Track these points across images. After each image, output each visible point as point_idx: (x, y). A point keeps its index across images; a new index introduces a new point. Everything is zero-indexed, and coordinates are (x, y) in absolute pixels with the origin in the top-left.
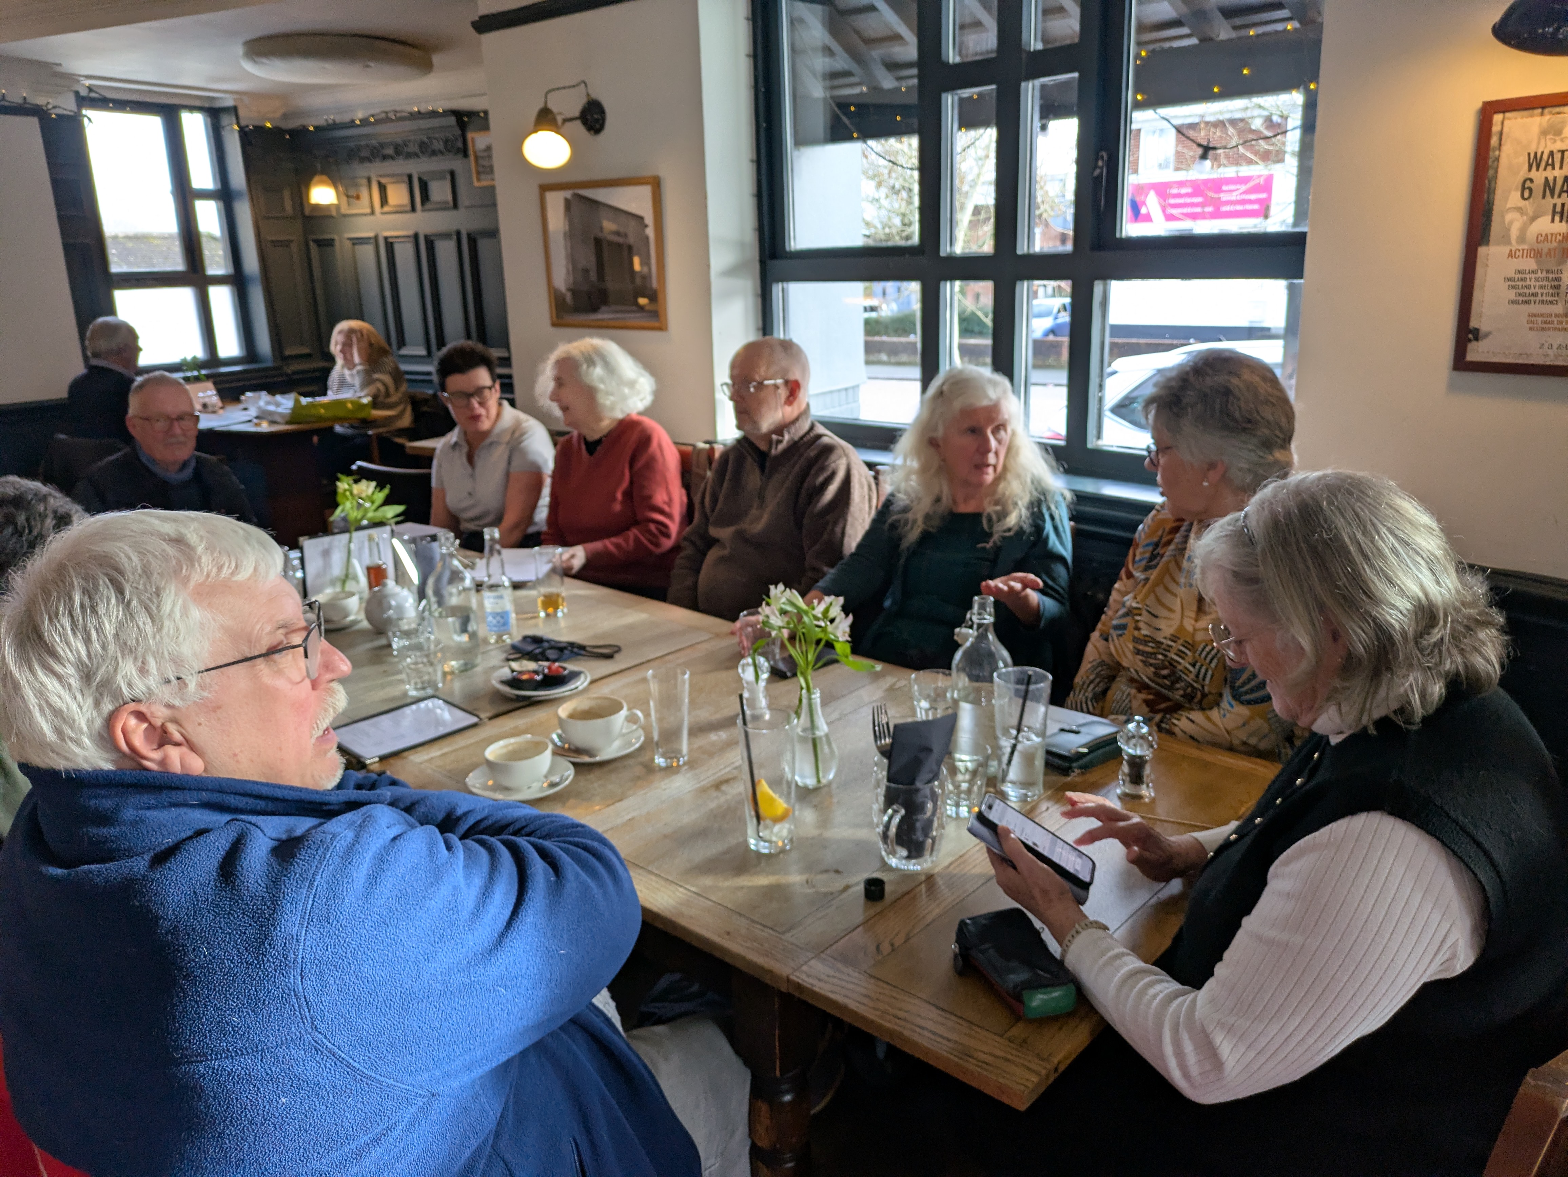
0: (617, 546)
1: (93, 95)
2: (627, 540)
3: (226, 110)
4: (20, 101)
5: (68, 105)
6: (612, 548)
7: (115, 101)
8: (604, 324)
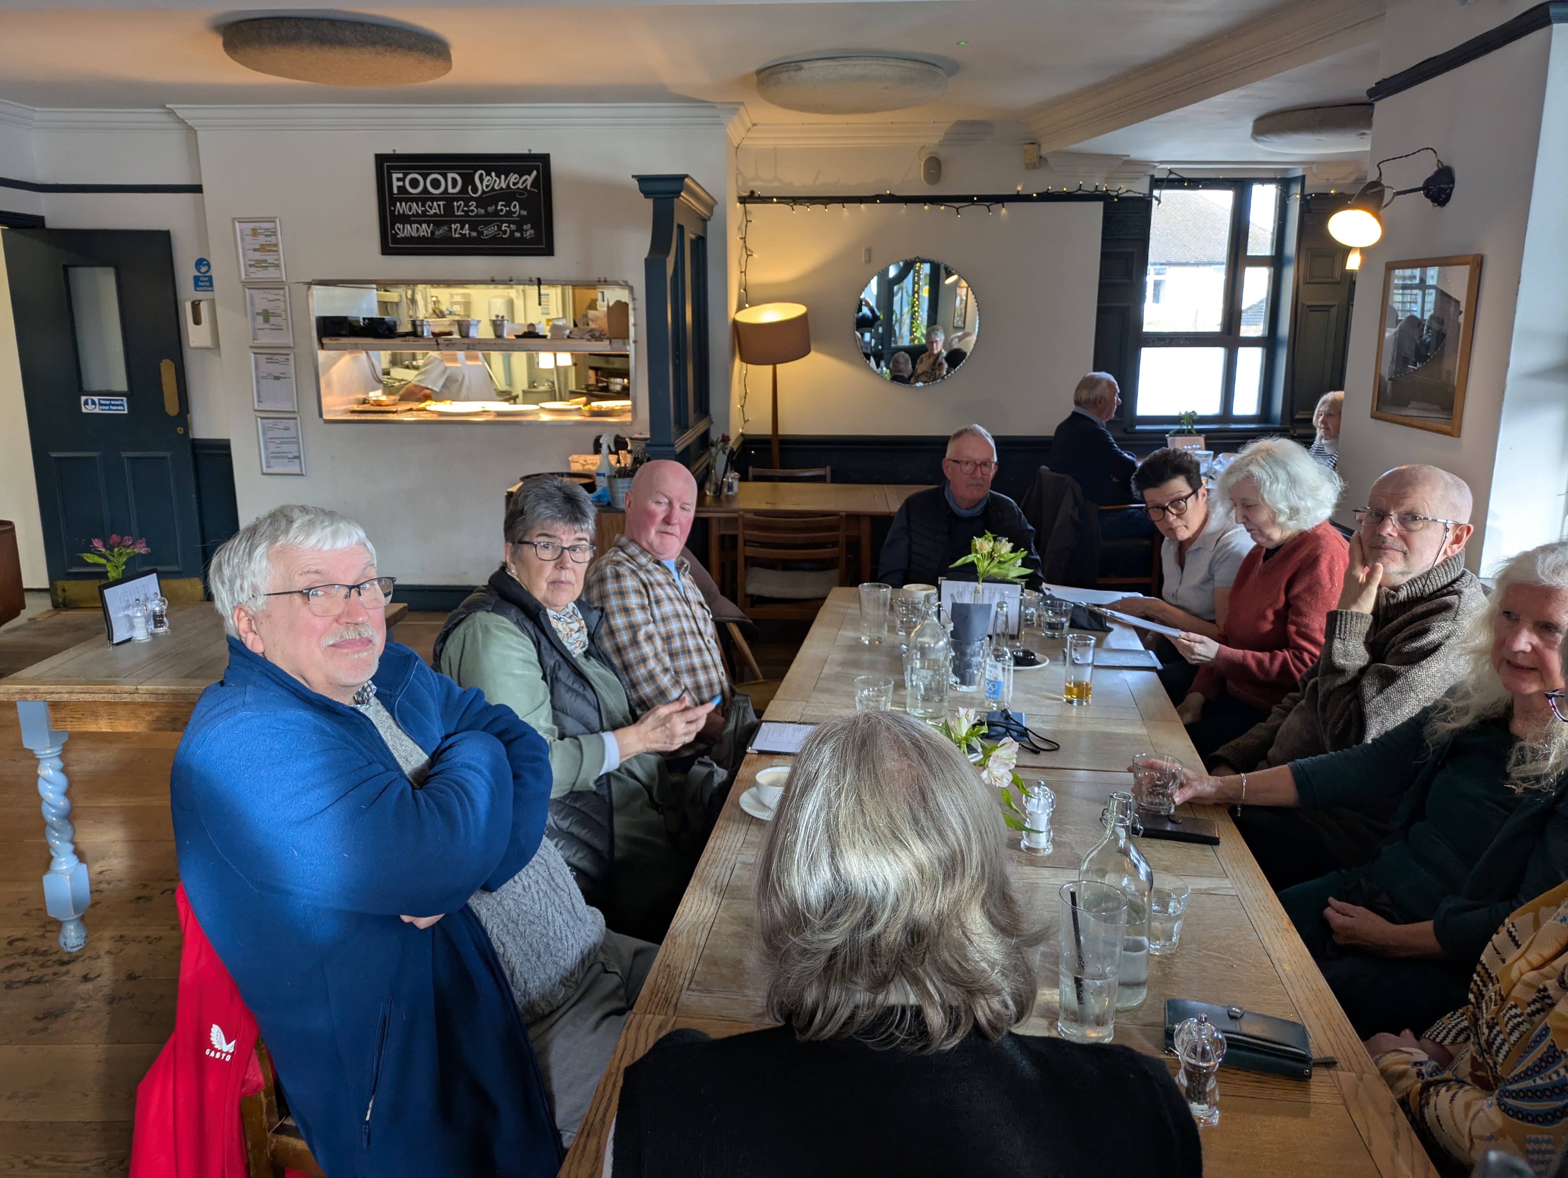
0: (1260, 663)
1: (1172, 176)
2: (1272, 659)
3: (1294, 180)
4: (1093, 189)
5: (1141, 188)
6: (1252, 664)
7: (1190, 180)
8: (1407, 421)
